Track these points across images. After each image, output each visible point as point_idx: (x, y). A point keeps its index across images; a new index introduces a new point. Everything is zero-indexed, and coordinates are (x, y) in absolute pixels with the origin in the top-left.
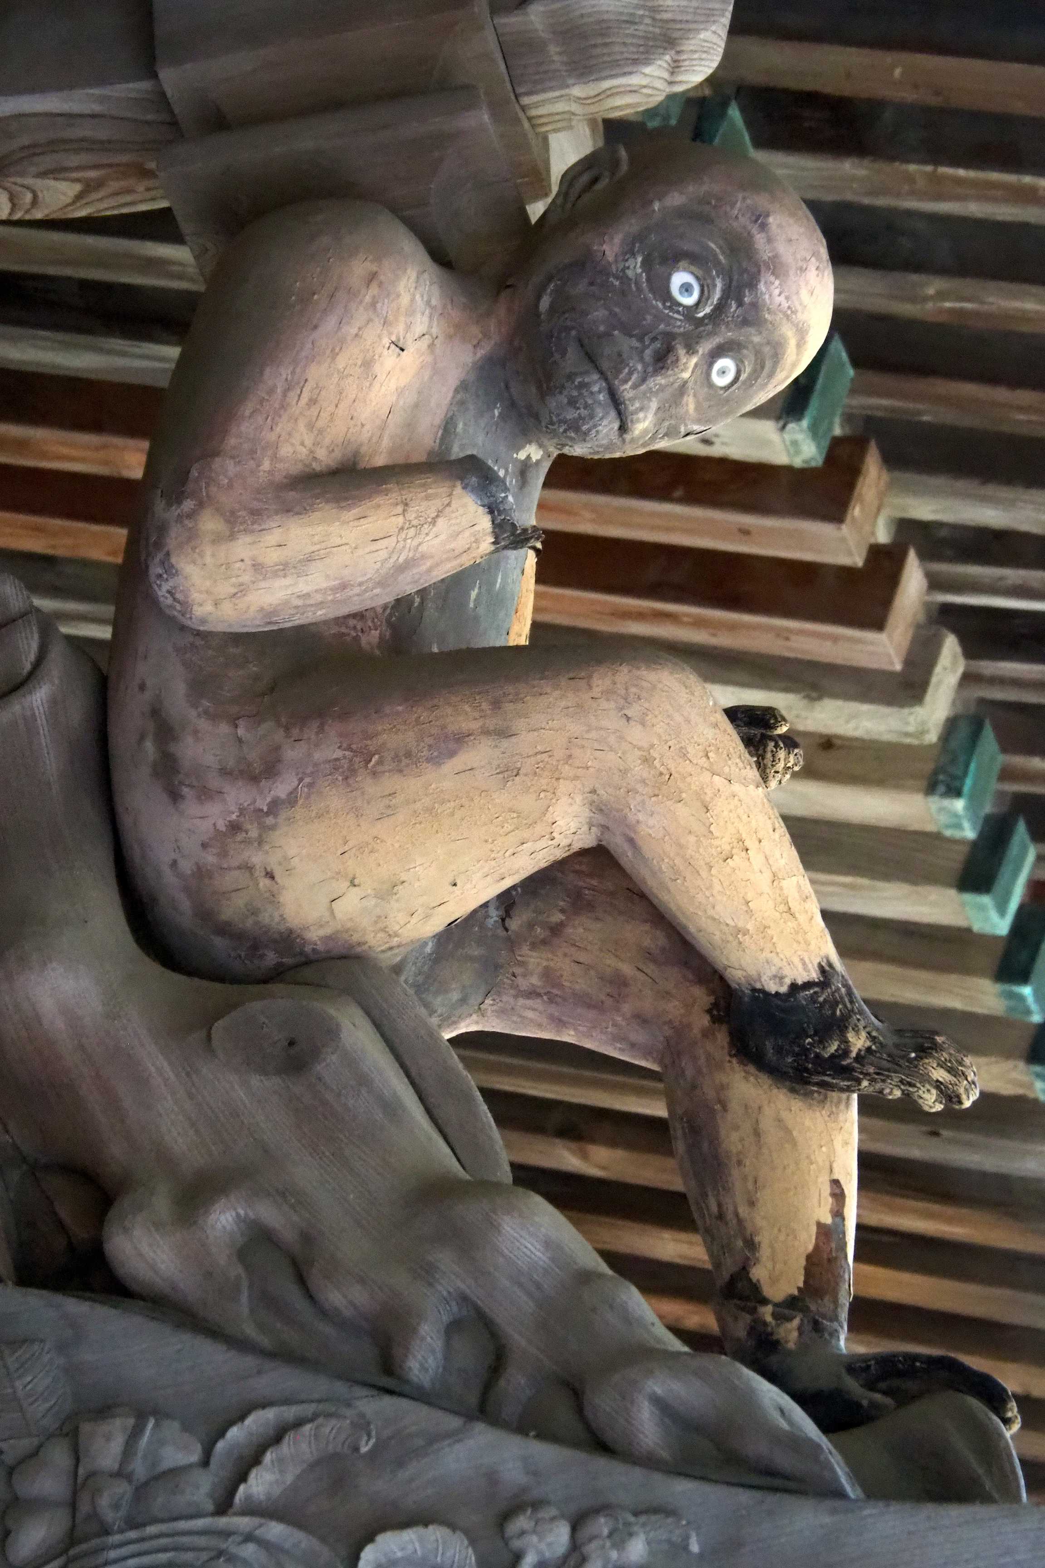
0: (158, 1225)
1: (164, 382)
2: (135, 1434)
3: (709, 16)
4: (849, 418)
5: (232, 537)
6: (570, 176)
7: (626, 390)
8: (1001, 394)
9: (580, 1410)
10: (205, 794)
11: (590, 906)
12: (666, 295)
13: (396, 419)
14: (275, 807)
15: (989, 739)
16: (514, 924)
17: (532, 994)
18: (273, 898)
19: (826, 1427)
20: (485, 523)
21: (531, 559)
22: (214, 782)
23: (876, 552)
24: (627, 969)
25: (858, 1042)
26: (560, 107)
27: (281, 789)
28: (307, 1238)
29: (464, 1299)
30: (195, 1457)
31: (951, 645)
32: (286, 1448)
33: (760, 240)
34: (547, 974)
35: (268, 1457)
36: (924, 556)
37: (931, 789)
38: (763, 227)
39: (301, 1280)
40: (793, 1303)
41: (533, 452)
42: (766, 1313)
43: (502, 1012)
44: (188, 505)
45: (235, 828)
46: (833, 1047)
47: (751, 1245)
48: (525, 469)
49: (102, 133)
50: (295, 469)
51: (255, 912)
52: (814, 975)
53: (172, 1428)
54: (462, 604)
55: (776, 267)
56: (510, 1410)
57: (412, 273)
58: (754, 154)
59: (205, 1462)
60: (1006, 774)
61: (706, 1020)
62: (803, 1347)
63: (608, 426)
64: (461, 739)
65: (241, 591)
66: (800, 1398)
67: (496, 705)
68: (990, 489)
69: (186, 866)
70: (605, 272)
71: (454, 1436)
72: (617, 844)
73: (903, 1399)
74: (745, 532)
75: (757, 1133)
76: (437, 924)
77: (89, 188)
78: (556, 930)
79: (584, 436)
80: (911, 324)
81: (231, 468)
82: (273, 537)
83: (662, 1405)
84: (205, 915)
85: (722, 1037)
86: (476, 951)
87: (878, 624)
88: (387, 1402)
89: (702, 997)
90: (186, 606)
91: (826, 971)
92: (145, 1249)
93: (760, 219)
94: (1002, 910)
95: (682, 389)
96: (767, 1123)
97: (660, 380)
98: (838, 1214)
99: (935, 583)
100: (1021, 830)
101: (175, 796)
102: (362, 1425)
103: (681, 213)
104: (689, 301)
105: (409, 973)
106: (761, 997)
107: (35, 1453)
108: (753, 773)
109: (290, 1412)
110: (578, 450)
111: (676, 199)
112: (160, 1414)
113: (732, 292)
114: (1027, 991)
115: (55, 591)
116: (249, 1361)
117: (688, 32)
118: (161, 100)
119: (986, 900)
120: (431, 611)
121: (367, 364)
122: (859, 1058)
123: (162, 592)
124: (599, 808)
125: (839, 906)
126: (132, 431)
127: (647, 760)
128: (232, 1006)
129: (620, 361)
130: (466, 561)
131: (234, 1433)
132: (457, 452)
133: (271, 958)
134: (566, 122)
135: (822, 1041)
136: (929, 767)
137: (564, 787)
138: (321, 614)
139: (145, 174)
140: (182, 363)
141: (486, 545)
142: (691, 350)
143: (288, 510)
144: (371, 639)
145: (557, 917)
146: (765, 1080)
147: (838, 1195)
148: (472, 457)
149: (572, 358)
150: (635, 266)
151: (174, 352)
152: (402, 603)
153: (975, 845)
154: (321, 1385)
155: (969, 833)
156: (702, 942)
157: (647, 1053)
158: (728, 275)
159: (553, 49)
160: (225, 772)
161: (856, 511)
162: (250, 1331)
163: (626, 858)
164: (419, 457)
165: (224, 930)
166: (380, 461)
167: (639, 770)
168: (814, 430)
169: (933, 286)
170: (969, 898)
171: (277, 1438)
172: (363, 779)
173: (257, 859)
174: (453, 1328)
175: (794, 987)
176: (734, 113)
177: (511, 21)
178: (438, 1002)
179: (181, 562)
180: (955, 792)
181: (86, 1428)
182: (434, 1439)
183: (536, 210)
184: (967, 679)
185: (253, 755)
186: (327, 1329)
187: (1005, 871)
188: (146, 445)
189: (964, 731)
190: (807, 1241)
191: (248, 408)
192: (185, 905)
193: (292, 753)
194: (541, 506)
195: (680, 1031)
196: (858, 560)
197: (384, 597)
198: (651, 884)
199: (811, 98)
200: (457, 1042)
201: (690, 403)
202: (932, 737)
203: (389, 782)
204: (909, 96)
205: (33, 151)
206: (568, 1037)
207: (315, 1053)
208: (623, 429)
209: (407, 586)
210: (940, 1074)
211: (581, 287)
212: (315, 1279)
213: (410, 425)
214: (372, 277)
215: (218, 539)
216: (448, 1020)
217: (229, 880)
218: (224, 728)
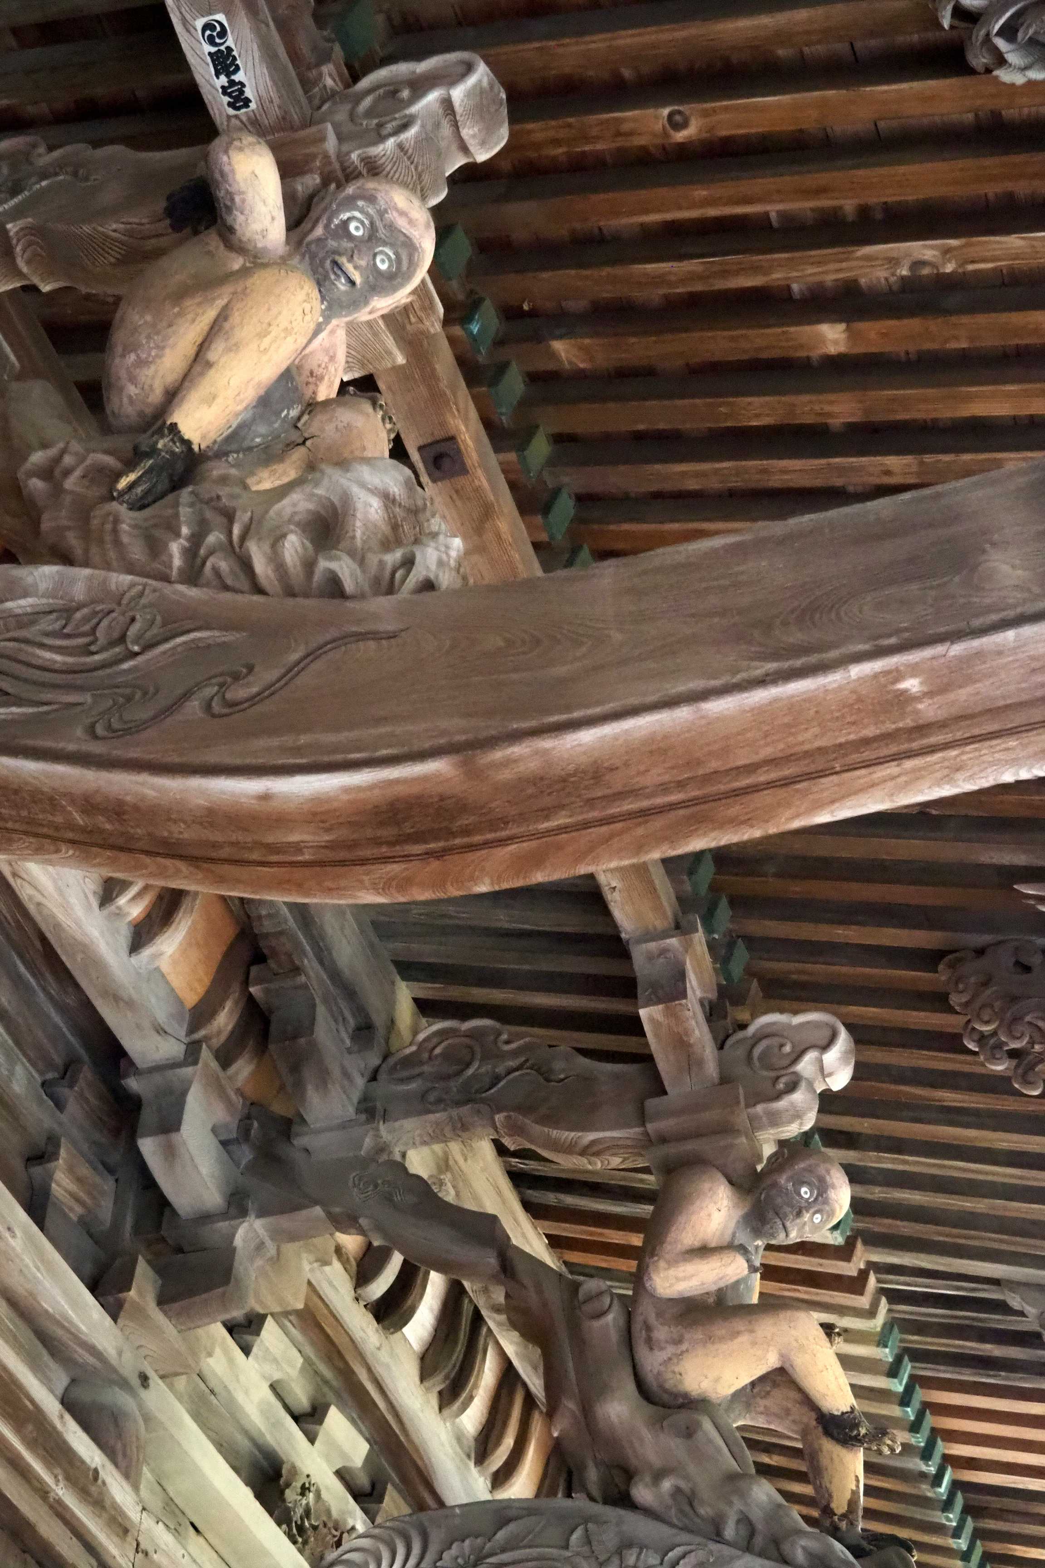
0: (646, 1485)
1: (648, 1217)
2: (640, 1554)
3: (811, 1109)
4: (852, 1230)
5: (669, 1268)
6: (770, 1158)
7: (788, 1224)
8: (899, 1223)
9: (778, 1549)
10: (662, 1349)
11: (779, 1386)
12: (799, 1194)
13: (718, 1233)
14: (682, 1353)
15: (896, 1330)
16: (755, 1391)
17: (762, 1413)
18: (681, 1382)
19: (856, 1557)
20: (746, 1265)
21: (758, 1275)
22: (663, 1345)
23: (861, 1272)
24: (790, 1405)
25: (863, 1431)
26: (766, 1136)
27: (684, 1347)
28: (693, 1492)
29: (742, 1512)
30: (658, 1562)
31: (884, 1300)
32: (686, 1560)
33: (828, 1178)
34: (765, 1407)
35: (681, 1562)
36: (875, 1273)
37: (878, 1346)
38: (829, 1174)
39: (691, 1505)
40: (844, 1516)
41: (759, 1243)
42: (836, 1518)
43: (752, 1419)
44: (656, 1258)
45: (670, 1359)
46: (855, 1432)
47: (830, 1496)
48: (757, 1247)
49: (629, 1143)
50: (688, 1248)
51: (675, 1386)
52: (849, 1409)
53: (650, 1552)
54: (738, 1289)
55: (833, 1187)
56: (757, 1549)
57: (722, 1187)
58: (823, 1149)
59: (661, 1564)
60: (901, 1341)
61: (814, 1423)
62: (848, 1530)
63: (782, 1235)
64: (738, 1333)
65: (671, 1286)
66: (848, 1548)
67: (750, 1322)
68: (896, 1252)
69: (655, 1371)
70: (781, 1187)
71: (738, 1557)
72: (787, 1366)
73: (879, 1548)
74: (821, 1265)
75: (832, 1459)
76: (732, 1390)
77: (625, 1159)
78: (768, 1393)
79: (775, 1237)
80: (871, 1201)
81: (669, 1247)
82: (682, 1268)
83: (804, 1548)
84: (661, 1386)
85: (820, 1429)
86: (744, 1399)
87: (861, 1294)
88: (719, 1546)
89: (813, 1415)
90: (655, 1290)
91: (852, 1408)
92: (643, 1493)
93: (828, 1171)
94: (901, 1384)
95: (805, 1224)
96: (835, 1456)
97: (798, 1221)
98: (858, 1486)
99: (879, 1281)
100: (906, 1358)
101: (651, 1349)
102: (711, 1553)
103: (804, 1169)
104: (807, 1196)
105: (724, 1406)
106: (833, 1416)
107: (609, 1559)
108: (829, 1345)
109: (689, 1548)
110: (773, 1242)
111: (802, 1165)
112: (647, 1547)
113: (820, 1194)
114: (909, 1409)
115: (611, 1279)
116: (674, 1531)
117: (804, 1114)
118: (646, 1134)
119: (896, 1380)
120: (729, 1292)
121: (709, 1215)
122: (864, 1436)
123: (647, 1285)
124: (782, 1356)
125: (853, 1382)
126: (638, 1231)
127: (796, 1340)
128: (670, 1415)
129: (786, 1215)
130: (740, 1277)
131: (670, 1554)
132: (736, 1243)
133: (681, 1400)
134: (767, 1141)
135: (851, 1430)
136: (877, 1338)
137: (771, 1348)
138: (696, 1293)
139: (642, 1155)
140: (654, 1212)
141: (746, 1272)
142: (807, 1211)
143: (685, 1260)
144: (711, 1300)
145: (768, 1389)
146: (834, 1442)
147: (858, 1481)
148: (741, 1245)
149: (771, 1214)
150: (790, 1186)
151: (651, 1208)
152: (720, 1290)
153: (892, 1364)
154: (698, 1539)
155: (891, 1360)
156: (813, 1398)
157: (796, 1432)
158: (818, 1189)
159: (764, 1119)
160: (667, 1342)
161: (854, 1258)
162: (675, 1521)
163: (790, 1371)
164: (725, 1244)
165: (666, 1391)
166: (713, 1245)
167: (795, 1344)
168: (842, 1234)
169: (877, 1189)
170: (891, 1380)
171: (683, 1556)
172: (709, 1345)
173: (677, 1369)
174: (738, 1522)
175: (843, 1413)
176: (817, 1137)
177: (751, 1110)
178: (732, 1416)
179: (654, 1276)
180: (886, 1346)
181: (624, 1552)
182: (732, 1559)
183: (759, 1168)
184: (889, 1311)
185: (675, 1336)
186: (698, 1521)
187: (902, 1371)
188: (642, 1236)
189: (888, 1326)
190: (848, 1495)
191: (674, 1228)
192: (655, 1384)
193: (687, 1336)
194: (763, 1257)
195: (807, 1425)
196: (855, 1274)
197: (714, 1288)
198: (798, 1380)
199: (841, 1132)
200: (737, 1428)
201: (807, 1228)
202: (879, 1329)
203: (716, 1346)
204: (870, 1132)
205: (608, 1148)
206: (772, 1427)
207: (695, 1432)
208: (787, 1236)
209: (722, 1284)
210: (889, 1442)
211: (774, 1192)
212: (695, 1504)
213: (722, 1234)
214: (711, 1189)
215: (666, 1269)
216: (735, 1421)
217: (669, 1375)
218: (666, 1328)
